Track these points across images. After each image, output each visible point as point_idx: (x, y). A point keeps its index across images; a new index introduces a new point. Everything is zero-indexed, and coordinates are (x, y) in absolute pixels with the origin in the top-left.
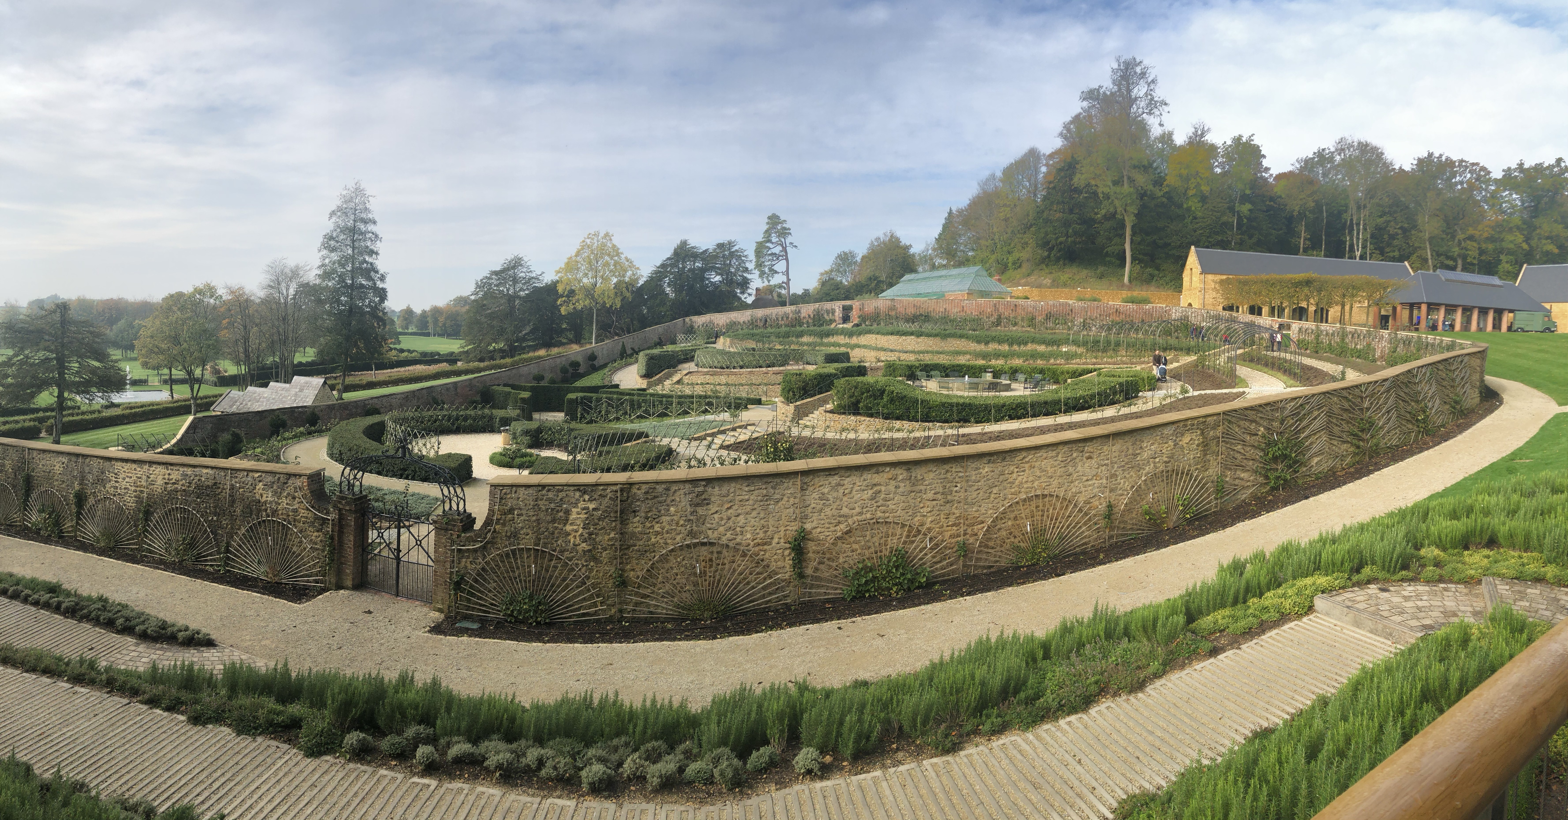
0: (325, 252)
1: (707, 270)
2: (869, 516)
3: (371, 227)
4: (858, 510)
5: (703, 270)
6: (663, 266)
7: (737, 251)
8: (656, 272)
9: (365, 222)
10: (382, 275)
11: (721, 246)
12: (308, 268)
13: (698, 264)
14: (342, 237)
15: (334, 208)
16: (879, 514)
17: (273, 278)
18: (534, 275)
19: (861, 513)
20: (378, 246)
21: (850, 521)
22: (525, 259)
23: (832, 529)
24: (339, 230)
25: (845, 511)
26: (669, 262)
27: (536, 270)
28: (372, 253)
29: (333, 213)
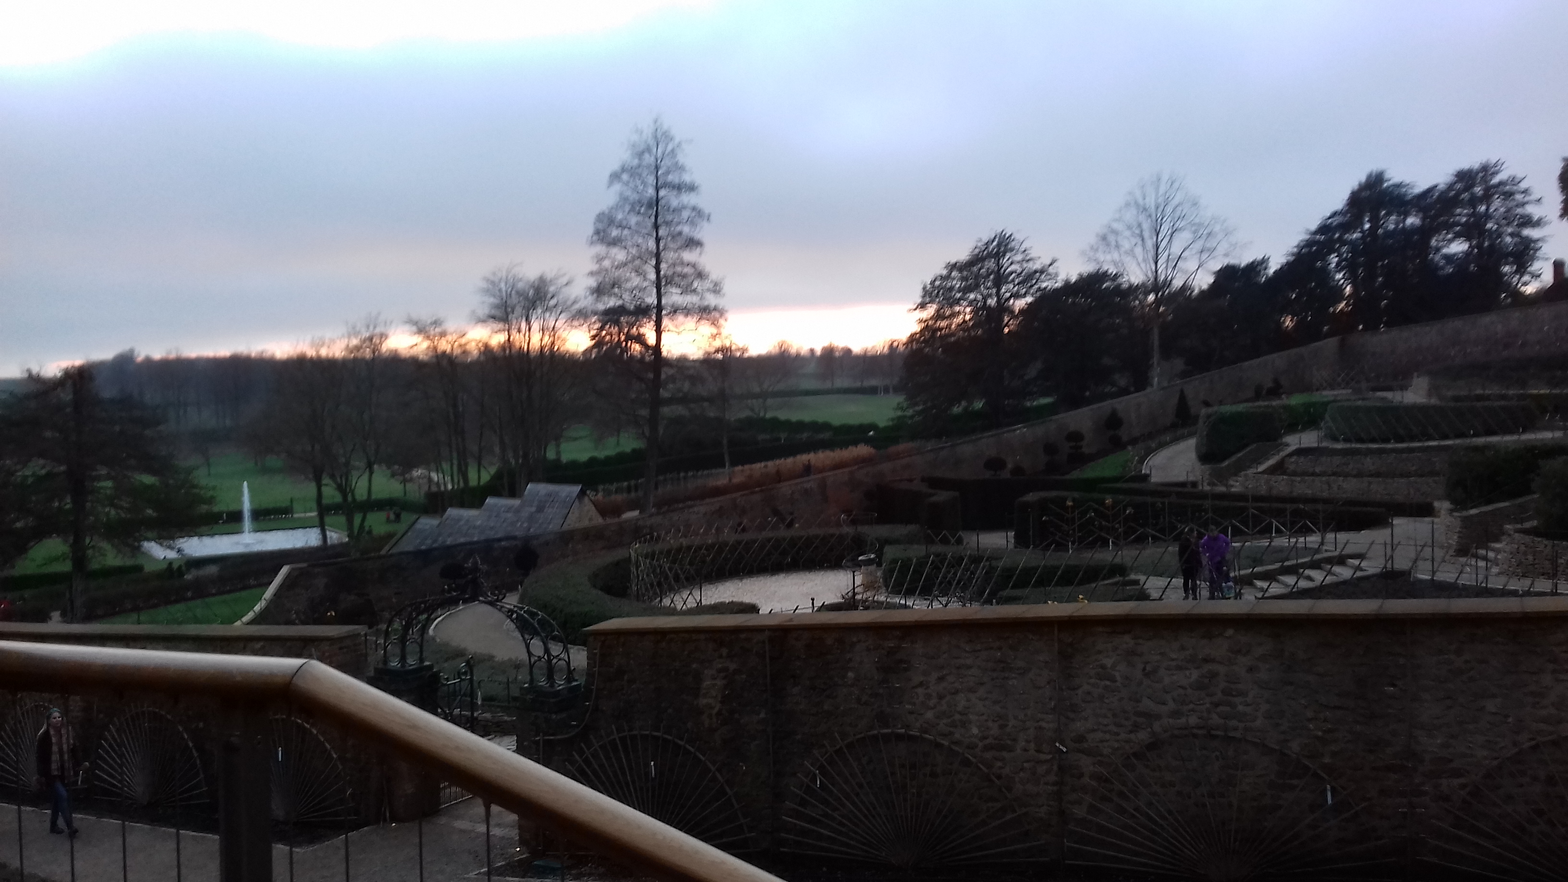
0: (601, 249)
1: (1436, 230)
2: (1193, 720)
3: (687, 199)
4: (1172, 705)
5: (1425, 232)
6: (1324, 229)
7: (1501, 183)
8: (1309, 244)
9: (679, 188)
10: (716, 284)
11: (1465, 177)
12: (564, 280)
13: (1412, 220)
14: (633, 220)
15: (616, 166)
16: (1216, 720)
17: (496, 301)
18: (1037, 266)
19: (1176, 714)
20: (703, 233)
21: (1157, 726)
22: (1018, 236)
23: (1123, 736)
24: (627, 208)
25: (1147, 704)
26: (1337, 220)
27: (1040, 256)
28: (693, 243)
29: (615, 177)
